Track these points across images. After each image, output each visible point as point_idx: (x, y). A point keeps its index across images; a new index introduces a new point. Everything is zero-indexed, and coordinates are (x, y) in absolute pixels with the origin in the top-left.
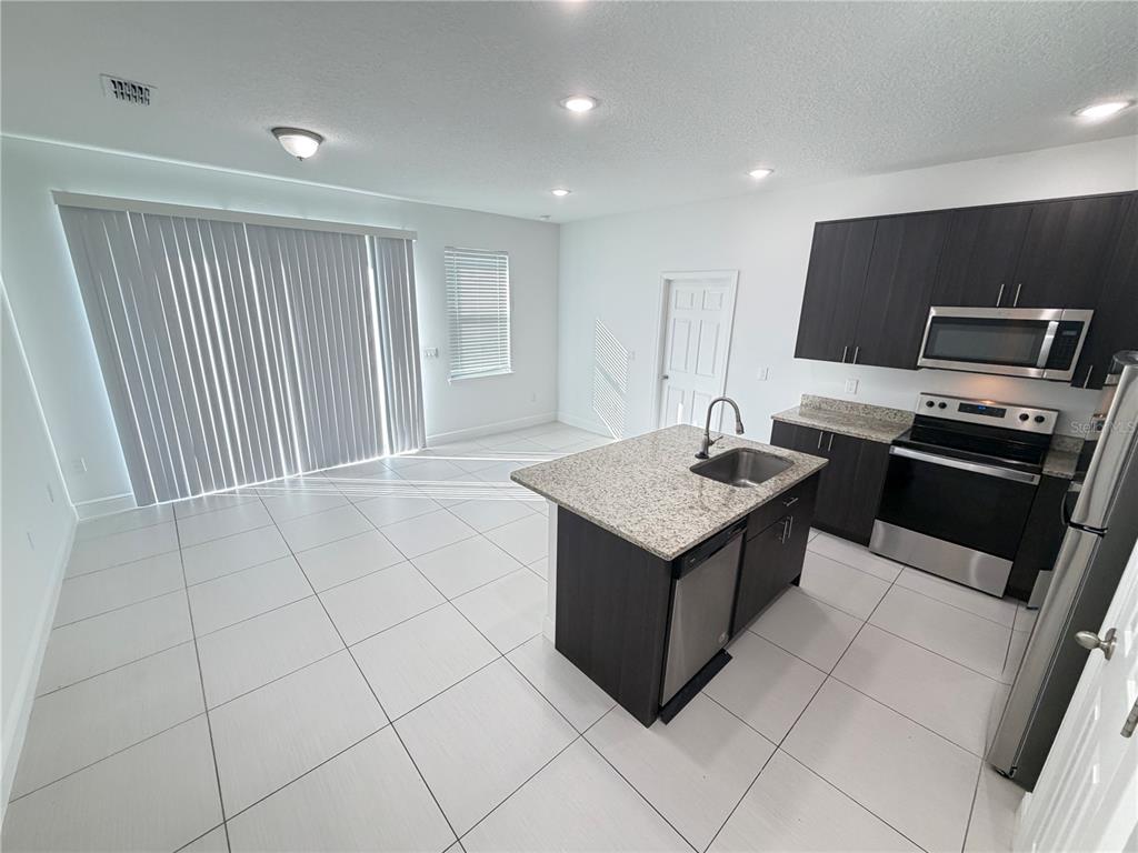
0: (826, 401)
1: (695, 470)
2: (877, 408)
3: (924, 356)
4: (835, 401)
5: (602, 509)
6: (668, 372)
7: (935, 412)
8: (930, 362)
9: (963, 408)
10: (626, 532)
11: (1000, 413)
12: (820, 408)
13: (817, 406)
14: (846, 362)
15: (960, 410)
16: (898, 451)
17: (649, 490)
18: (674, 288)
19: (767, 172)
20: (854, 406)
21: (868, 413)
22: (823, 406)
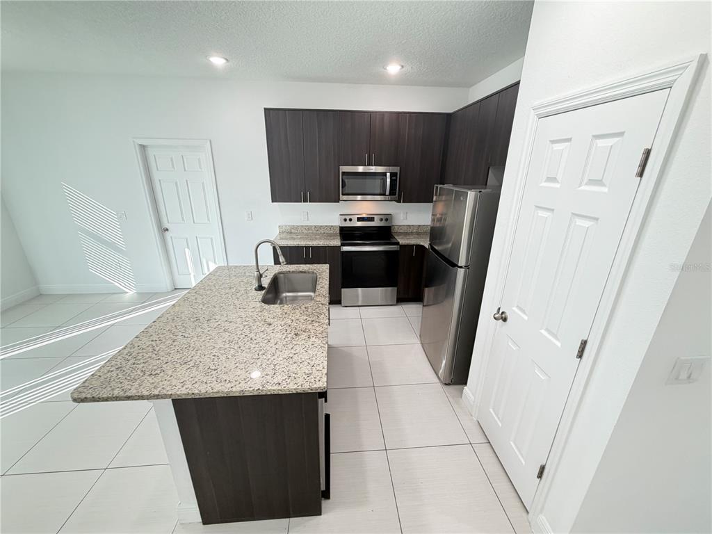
0: (293, 228)
1: (265, 301)
2: (321, 226)
3: (343, 195)
4: (298, 226)
5: (230, 376)
6: (166, 225)
7: (348, 224)
8: (345, 198)
9: (359, 219)
10: (275, 387)
11: (371, 219)
12: (291, 233)
13: (290, 232)
14: (304, 202)
15: (358, 221)
16: (345, 249)
17: (252, 335)
18: (151, 153)
19: (224, 61)
20: (309, 228)
21: (318, 231)
22: (293, 231)
